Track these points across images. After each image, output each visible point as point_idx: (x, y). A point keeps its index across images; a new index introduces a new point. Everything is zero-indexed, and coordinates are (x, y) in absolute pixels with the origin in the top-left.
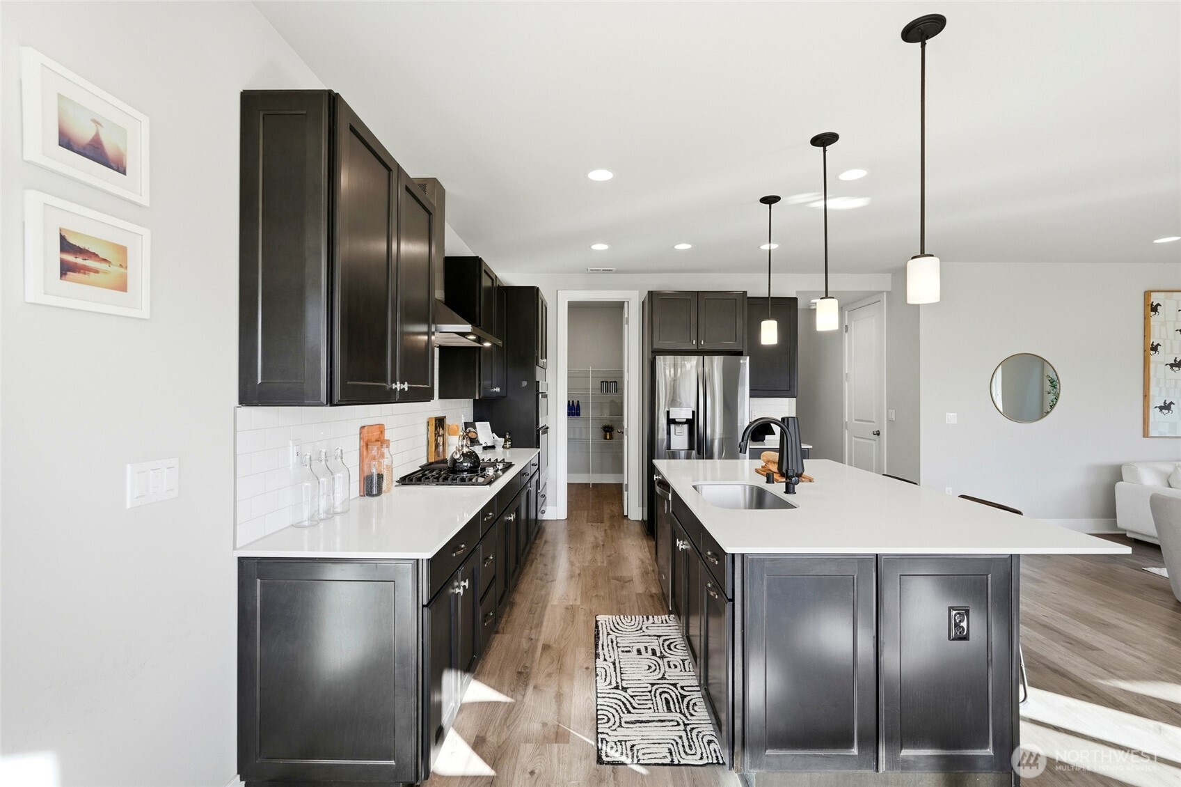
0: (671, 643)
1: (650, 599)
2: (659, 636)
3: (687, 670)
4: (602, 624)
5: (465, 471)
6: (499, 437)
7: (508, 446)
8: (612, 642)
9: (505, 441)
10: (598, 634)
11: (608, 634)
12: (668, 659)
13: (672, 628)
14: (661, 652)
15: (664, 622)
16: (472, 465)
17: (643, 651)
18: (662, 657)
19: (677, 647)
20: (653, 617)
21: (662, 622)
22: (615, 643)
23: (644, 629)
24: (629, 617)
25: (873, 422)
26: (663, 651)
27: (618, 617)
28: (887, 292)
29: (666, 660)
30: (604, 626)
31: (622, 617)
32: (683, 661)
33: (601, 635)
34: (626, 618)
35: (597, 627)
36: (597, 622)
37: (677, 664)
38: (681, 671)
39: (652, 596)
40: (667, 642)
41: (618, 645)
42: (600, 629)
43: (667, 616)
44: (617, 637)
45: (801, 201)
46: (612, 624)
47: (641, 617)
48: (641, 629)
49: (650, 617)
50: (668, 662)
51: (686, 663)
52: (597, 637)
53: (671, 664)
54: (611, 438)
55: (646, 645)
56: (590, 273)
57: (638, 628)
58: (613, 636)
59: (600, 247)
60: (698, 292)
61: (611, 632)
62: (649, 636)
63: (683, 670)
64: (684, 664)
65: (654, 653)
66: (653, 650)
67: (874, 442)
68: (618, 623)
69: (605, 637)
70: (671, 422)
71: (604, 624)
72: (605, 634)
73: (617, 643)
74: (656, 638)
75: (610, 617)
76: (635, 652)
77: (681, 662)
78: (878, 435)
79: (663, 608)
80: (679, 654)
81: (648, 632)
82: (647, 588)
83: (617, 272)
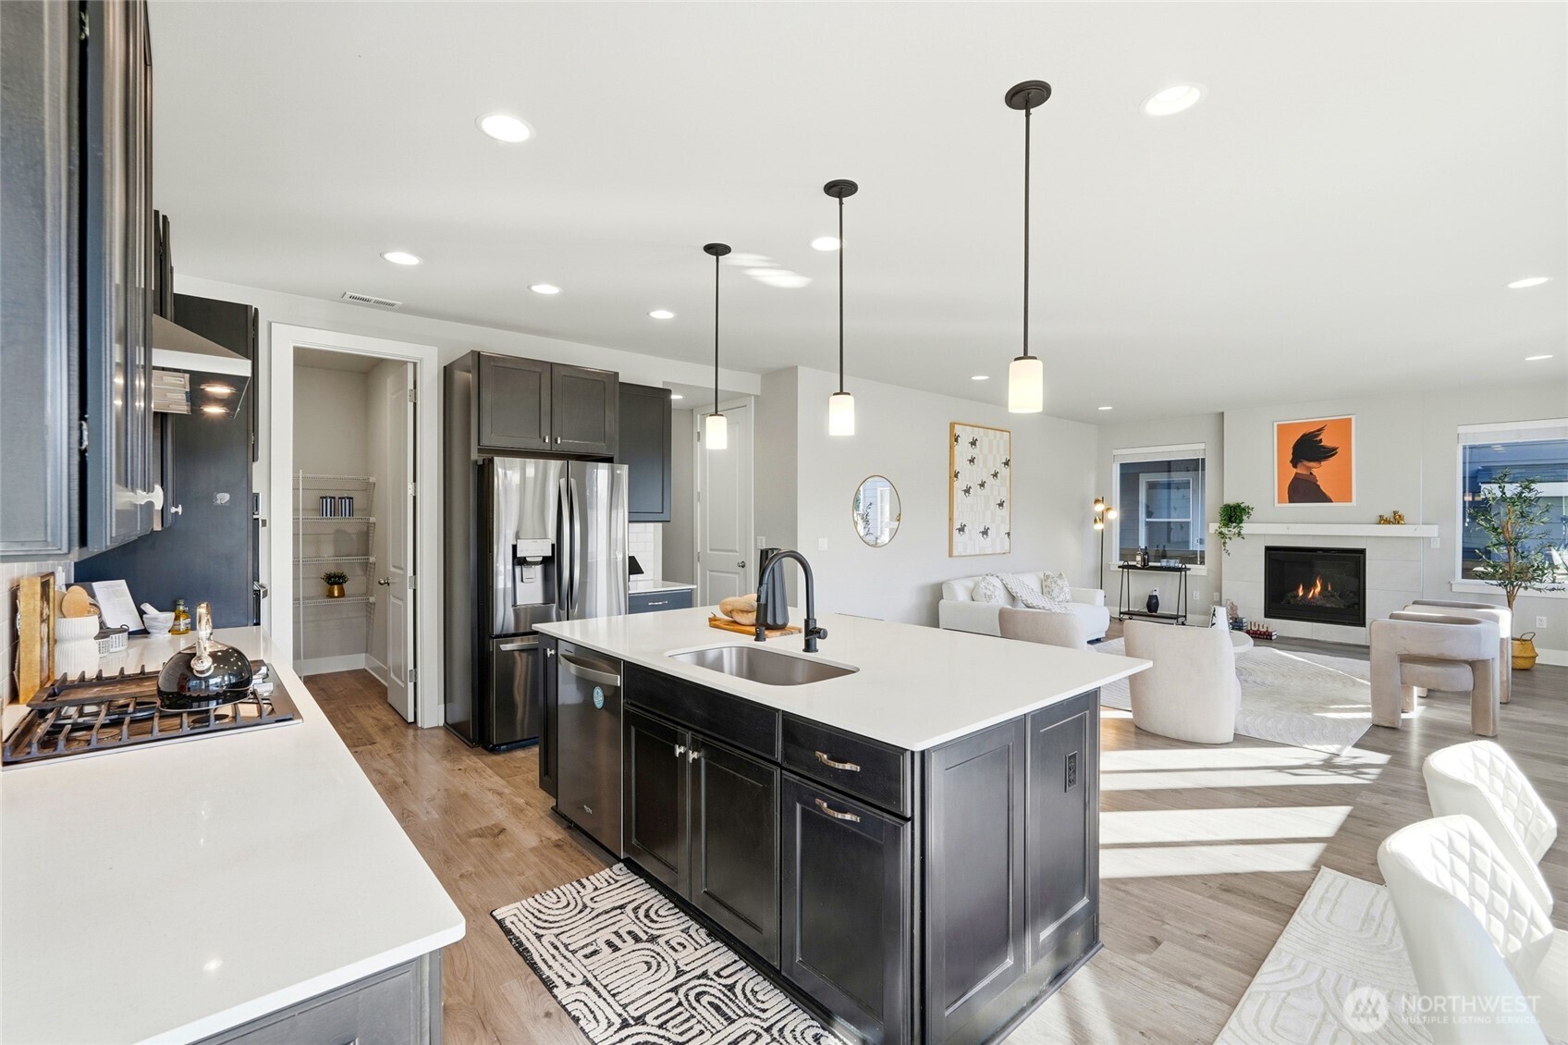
0: (647, 911)
1: (556, 850)
2: (622, 907)
3: (703, 944)
4: (512, 923)
5: (217, 697)
6: (161, 610)
7: (182, 627)
8: (556, 948)
9: (177, 618)
10: (521, 944)
11: (539, 937)
12: (666, 938)
13: (629, 886)
14: (647, 933)
15: (612, 882)
16: (233, 681)
17: (617, 942)
18: (653, 939)
19: (660, 912)
20: (587, 878)
21: (609, 884)
22: (562, 948)
23: (589, 904)
24: (550, 892)
25: (735, 551)
26: (646, 929)
27: (531, 900)
28: (756, 397)
29: (661, 941)
30: (520, 926)
31: (537, 897)
32: (686, 931)
33: (527, 944)
34: (547, 898)
35: (508, 932)
36: (500, 923)
37: (683, 941)
38: (696, 949)
39: (557, 846)
40: (641, 913)
41: (571, 948)
42: (517, 933)
43: (607, 870)
44: (557, 936)
45: (746, 263)
46: (531, 917)
47: (568, 886)
48: (585, 906)
49: (584, 881)
50: (667, 942)
51: (692, 932)
52: (522, 951)
53: (673, 943)
54: (342, 594)
55: (614, 928)
56: (348, 303)
57: (579, 907)
58: (549, 937)
59: (402, 258)
60: (552, 364)
61: (541, 932)
62: (607, 912)
63: (698, 947)
64: (690, 936)
65: (637, 939)
66: (629, 933)
67: (737, 576)
68: (540, 912)
69: (537, 943)
70: (519, 561)
71: (515, 920)
72: (533, 938)
73: (566, 946)
74: (619, 911)
75: (518, 905)
76: (606, 950)
77: (684, 935)
78: (743, 567)
79: (589, 859)
80: (673, 925)
81: (601, 907)
82: (540, 836)
83: (405, 310)
